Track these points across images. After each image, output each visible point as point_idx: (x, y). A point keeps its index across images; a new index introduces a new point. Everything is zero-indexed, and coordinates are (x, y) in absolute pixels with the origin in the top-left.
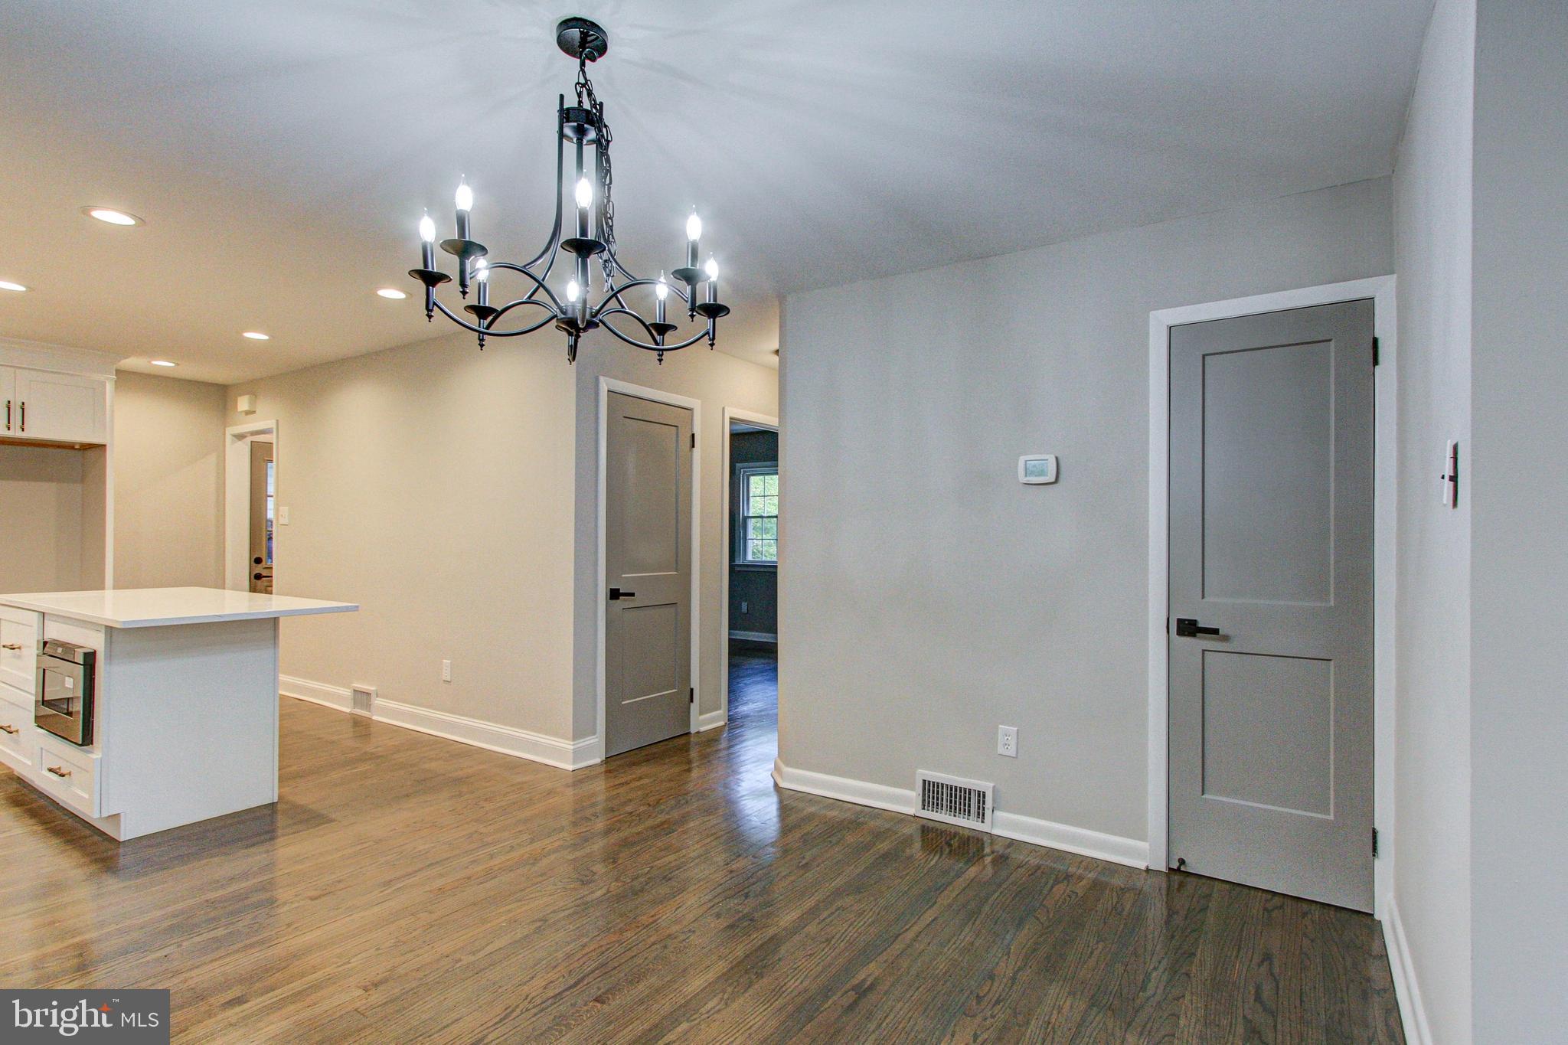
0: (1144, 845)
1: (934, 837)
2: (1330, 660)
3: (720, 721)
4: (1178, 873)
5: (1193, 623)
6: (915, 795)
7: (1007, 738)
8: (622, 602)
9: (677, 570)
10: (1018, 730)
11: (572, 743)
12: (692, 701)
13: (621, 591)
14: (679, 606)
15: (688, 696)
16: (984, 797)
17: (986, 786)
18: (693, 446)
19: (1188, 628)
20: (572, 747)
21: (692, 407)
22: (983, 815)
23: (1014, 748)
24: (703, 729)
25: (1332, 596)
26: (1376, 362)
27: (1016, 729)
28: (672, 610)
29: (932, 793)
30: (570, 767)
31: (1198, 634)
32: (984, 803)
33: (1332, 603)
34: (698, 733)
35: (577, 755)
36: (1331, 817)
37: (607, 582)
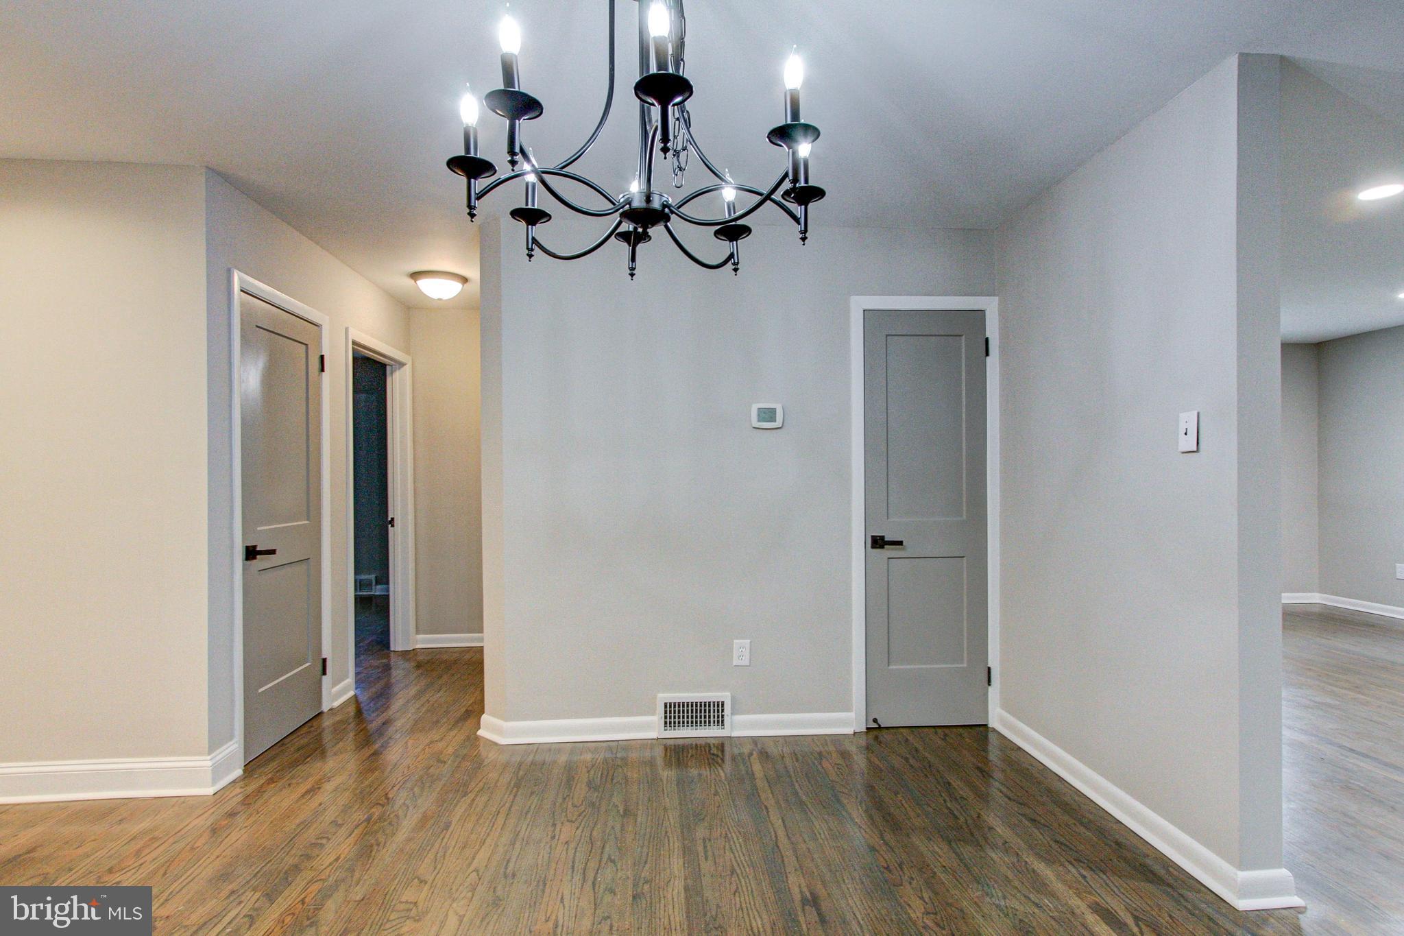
0: (852, 715)
1: (678, 754)
2: (963, 557)
3: (348, 691)
4: (875, 730)
5: (882, 538)
6: (657, 718)
7: (741, 650)
8: (260, 562)
9: (308, 520)
10: (751, 642)
11: (209, 757)
12: (324, 673)
13: (258, 549)
14: (310, 562)
15: (320, 667)
16: (723, 705)
17: (724, 696)
18: (322, 370)
19: (878, 542)
20: (210, 763)
21: (320, 323)
22: (723, 721)
23: (748, 657)
24: (336, 704)
25: (965, 513)
26: (987, 354)
27: (749, 641)
28: (304, 566)
29: (675, 714)
30: (210, 791)
31: (886, 546)
32: (723, 711)
33: (965, 517)
34: (331, 710)
35: (217, 772)
36: (965, 665)
37: (244, 540)
